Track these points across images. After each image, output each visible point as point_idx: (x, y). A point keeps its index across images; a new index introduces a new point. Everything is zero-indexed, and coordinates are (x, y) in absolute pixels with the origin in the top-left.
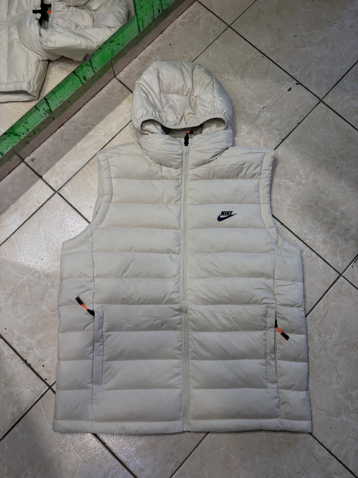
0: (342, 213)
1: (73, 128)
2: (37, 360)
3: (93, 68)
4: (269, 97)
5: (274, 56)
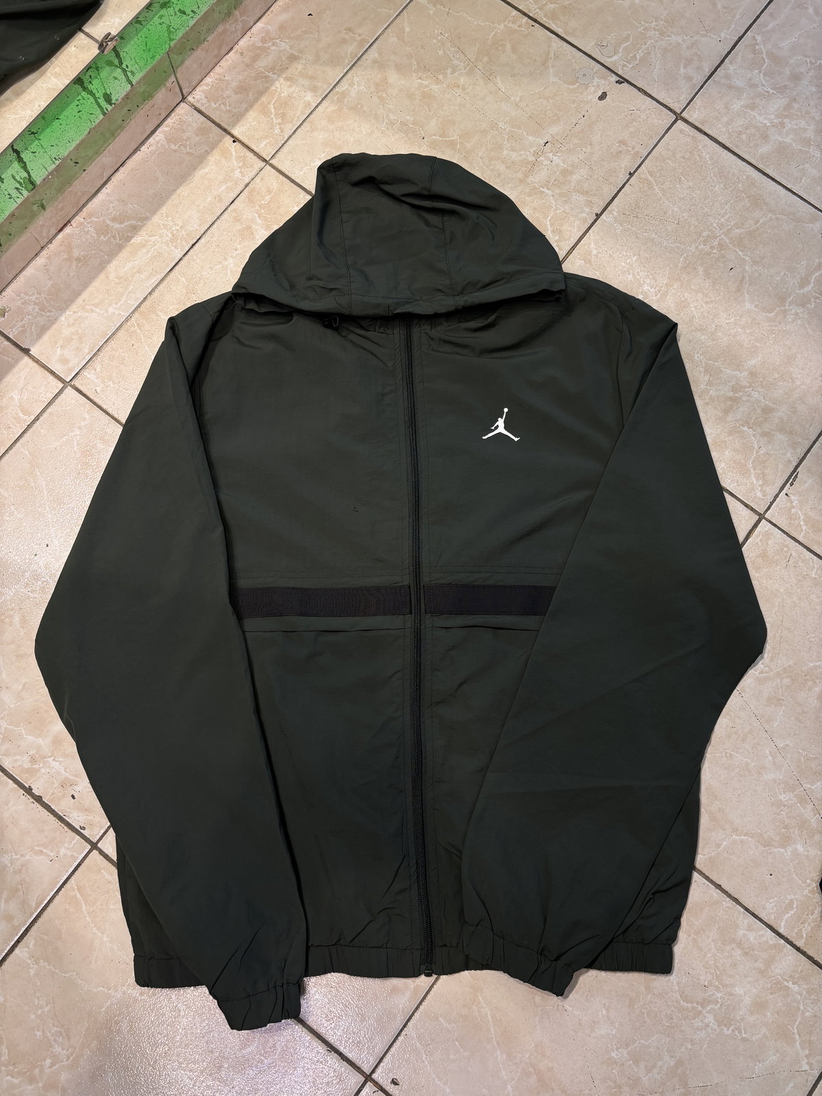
0: (753, 374)
1: (95, 229)
2: (57, 784)
3: (124, 71)
4: (555, 118)
5: (558, 22)
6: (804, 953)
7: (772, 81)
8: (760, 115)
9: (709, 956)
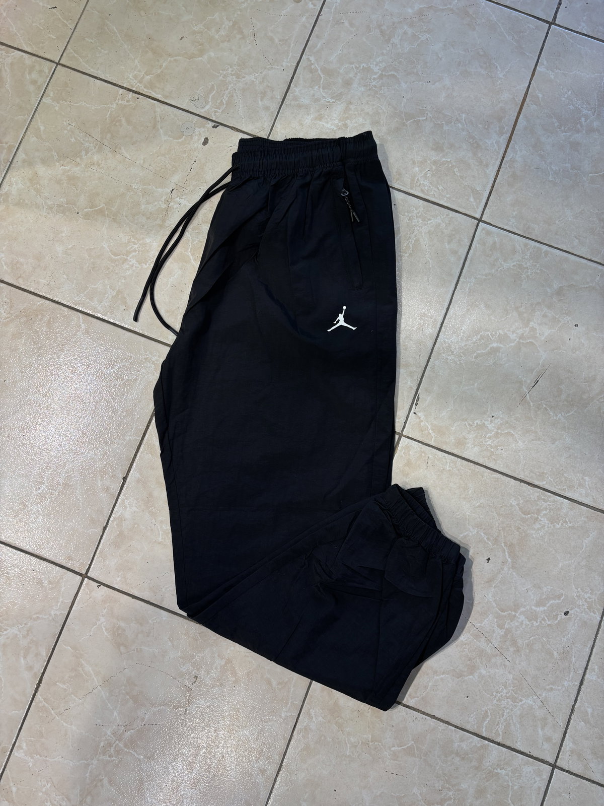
4: (174, 169)
5: (157, 90)
6: (503, 746)
7: (330, 92)
8: (327, 123)
9: (437, 768)
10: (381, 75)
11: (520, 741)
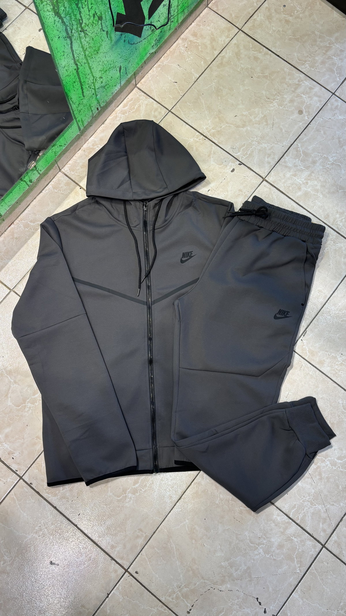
1: (23, 225)
2: (6, 453)
4: (213, 180)
5: (216, 138)
6: (299, 526)
7: (304, 164)
8: (298, 179)
9: (261, 525)
10: (333, 163)
11: (309, 526)
